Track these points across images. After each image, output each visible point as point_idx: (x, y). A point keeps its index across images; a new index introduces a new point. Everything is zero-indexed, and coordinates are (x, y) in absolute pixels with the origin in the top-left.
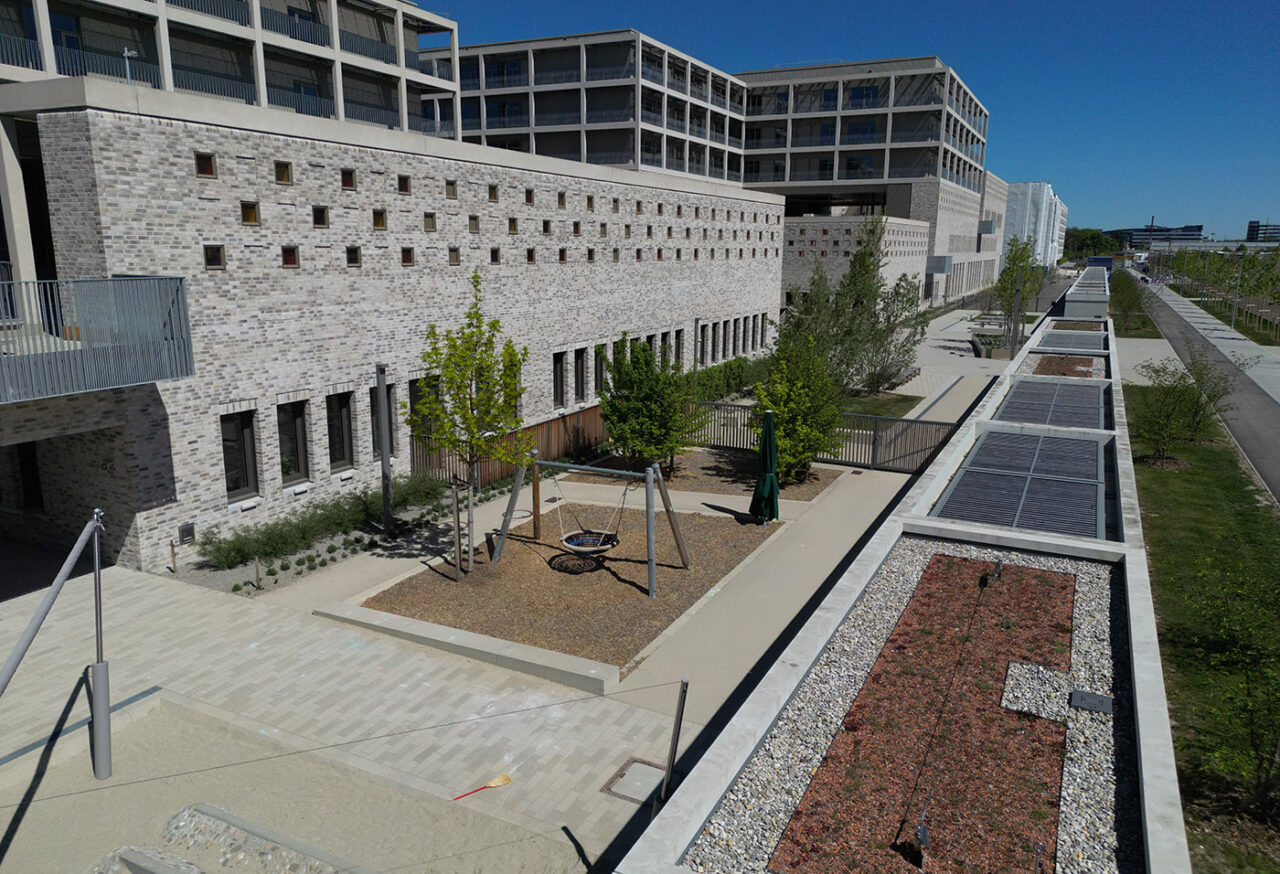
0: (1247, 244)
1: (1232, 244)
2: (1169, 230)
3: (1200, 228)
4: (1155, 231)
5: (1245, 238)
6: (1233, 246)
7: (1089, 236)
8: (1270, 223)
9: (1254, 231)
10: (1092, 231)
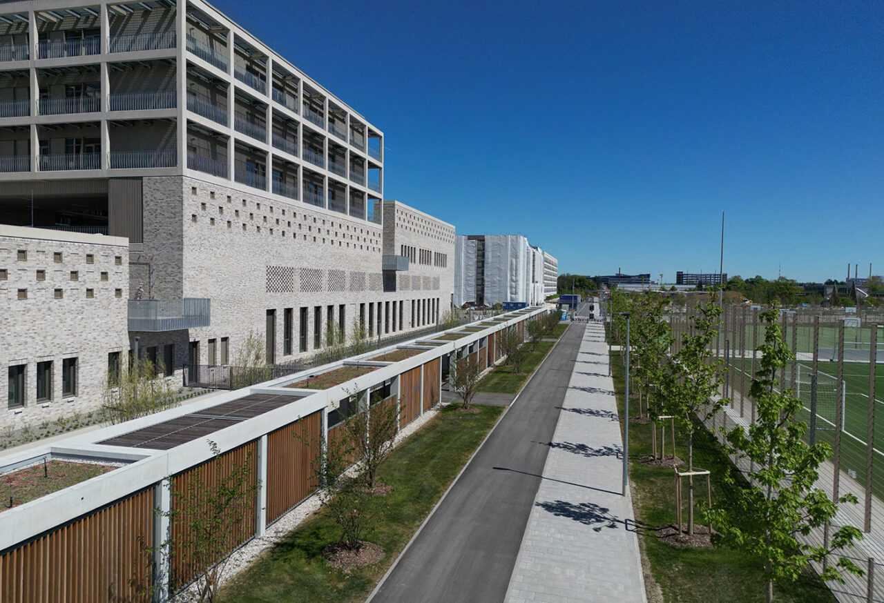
0: (676, 286)
1: (668, 286)
2: (630, 277)
3: (648, 276)
4: (621, 277)
5: (675, 282)
6: (668, 288)
7: (577, 280)
8: (689, 273)
9: (680, 278)
10: (579, 276)
